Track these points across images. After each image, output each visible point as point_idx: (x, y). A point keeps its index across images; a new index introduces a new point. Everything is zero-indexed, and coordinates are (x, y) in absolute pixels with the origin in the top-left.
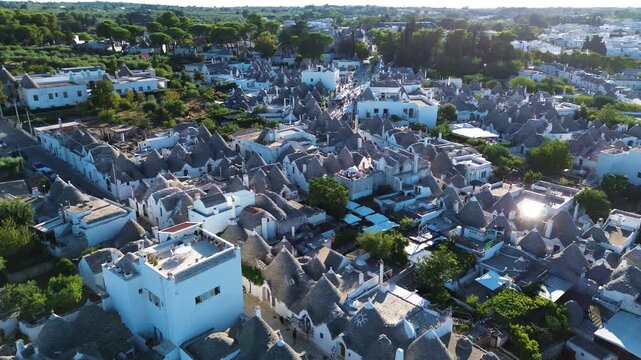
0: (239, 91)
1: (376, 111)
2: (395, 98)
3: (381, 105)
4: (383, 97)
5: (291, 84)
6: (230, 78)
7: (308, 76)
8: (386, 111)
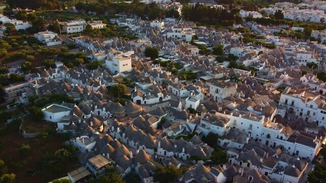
0: (129, 29)
1: (173, 36)
2: (180, 32)
3: (175, 34)
4: (176, 31)
5: (147, 26)
6: (126, 24)
7: (153, 24)
8: (176, 36)
